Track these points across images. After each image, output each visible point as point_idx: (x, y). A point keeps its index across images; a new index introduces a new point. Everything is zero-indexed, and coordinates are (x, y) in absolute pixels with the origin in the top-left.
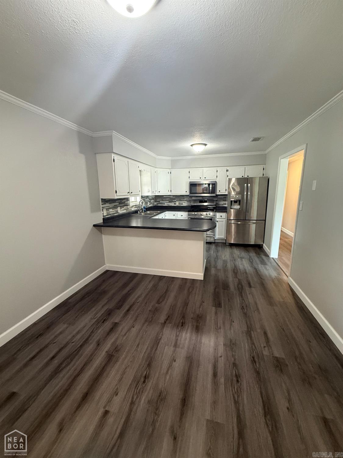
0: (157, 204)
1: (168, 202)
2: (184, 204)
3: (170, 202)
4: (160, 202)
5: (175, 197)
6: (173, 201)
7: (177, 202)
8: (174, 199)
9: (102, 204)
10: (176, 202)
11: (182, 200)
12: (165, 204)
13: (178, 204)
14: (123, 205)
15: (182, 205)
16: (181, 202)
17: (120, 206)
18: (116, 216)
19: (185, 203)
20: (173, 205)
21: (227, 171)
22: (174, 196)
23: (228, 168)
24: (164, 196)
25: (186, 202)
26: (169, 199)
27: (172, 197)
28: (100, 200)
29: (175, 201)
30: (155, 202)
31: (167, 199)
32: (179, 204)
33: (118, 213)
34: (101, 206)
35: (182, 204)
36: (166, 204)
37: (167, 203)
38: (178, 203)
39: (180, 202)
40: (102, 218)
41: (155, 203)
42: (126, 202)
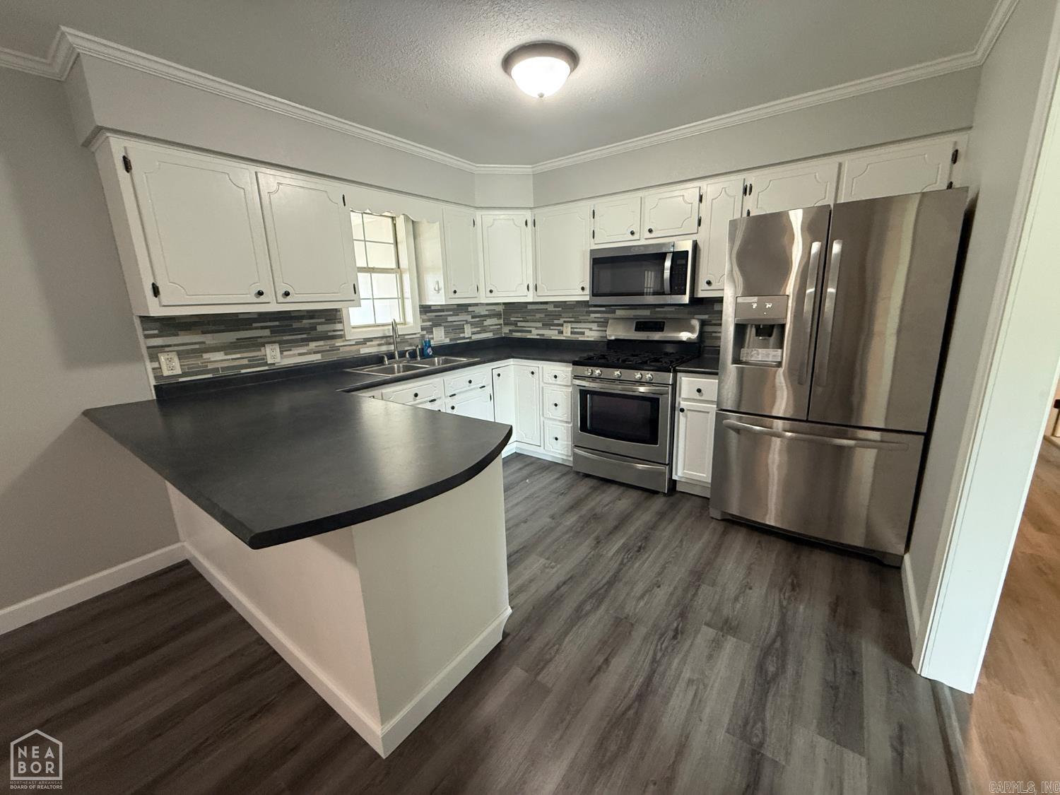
0: (510, 330)
1: (540, 325)
2: (587, 333)
3: (546, 325)
4: (519, 324)
5: (560, 309)
6: (556, 322)
7: (565, 325)
8: (559, 316)
9: (147, 337)
10: (562, 325)
11: (581, 318)
12: (530, 332)
13: (569, 334)
14: (304, 336)
15: (581, 338)
16: (580, 327)
17: (280, 343)
18: (251, 377)
19: (591, 329)
20: (553, 338)
21: (747, 190)
22: (556, 304)
23: (751, 178)
24: (530, 307)
25: (594, 326)
26: (543, 315)
27: (551, 308)
28: (137, 322)
29: (561, 321)
30: (505, 324)
31: (538, 316)
32: (572, 333)
33: (266, 364)
34: (143, 343)
35: (583, 333)
36: (536, 332)
37: (537, 328)
38: (569, 330)
39: (574, 325)
40: (153, 382)
41: (506, 330)
42: (320, 328)
